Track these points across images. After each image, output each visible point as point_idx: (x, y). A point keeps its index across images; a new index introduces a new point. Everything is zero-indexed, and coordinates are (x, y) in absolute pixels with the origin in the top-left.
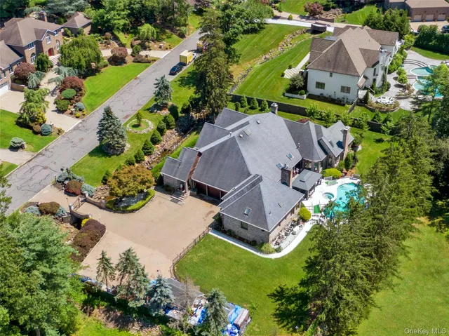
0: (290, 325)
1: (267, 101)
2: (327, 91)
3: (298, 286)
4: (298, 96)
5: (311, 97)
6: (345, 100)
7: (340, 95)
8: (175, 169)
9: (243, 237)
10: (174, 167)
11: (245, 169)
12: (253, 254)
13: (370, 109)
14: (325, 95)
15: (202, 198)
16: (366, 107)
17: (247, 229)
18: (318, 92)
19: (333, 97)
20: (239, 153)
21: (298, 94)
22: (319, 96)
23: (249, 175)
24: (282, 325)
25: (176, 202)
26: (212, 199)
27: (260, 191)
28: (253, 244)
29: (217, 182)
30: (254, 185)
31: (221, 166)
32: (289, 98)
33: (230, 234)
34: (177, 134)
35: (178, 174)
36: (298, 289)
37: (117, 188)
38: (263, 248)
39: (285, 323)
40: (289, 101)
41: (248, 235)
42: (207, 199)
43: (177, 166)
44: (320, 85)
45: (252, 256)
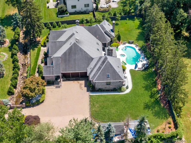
0: (163, 116)
1: (55, 22)
2: (78, 9)
3: (150, 99)
4: (66, 15)
5: (71, 14)
6: (88, 11)
7: (84, 9)
8: (51, 71)
9: (108, 89)
10: (50, 70)
11: (89, 56)
12: (119, 94)
13: (101, 12)
14: (77, 11)
15: (69, 80)
16: (98, 11)
17: (110, 84)
18: (73, 10)
19: (81, 11)
20: (81, 50)
21: (65, 14)
22: (74, 13)
23: (92, 59)
24: (161, 118)
25: (59, 87)
26: (74, 78)
27: (110, 64)
28: (114, 90)
29: (77, 69)
30: (104, 62)
31: (75, 60)
32: (62, 17)
33: (101, 90)
34: (21, 54)
35: (54, 73)
36: (152, 100)
37: (31, 93)
38: (122, 90)
39: (161, 117)
40: (62, 19)
41: (111, 87)
42: (72, 79)
43: (52, 69)
44: (74, 7)
45: (119, 96)
